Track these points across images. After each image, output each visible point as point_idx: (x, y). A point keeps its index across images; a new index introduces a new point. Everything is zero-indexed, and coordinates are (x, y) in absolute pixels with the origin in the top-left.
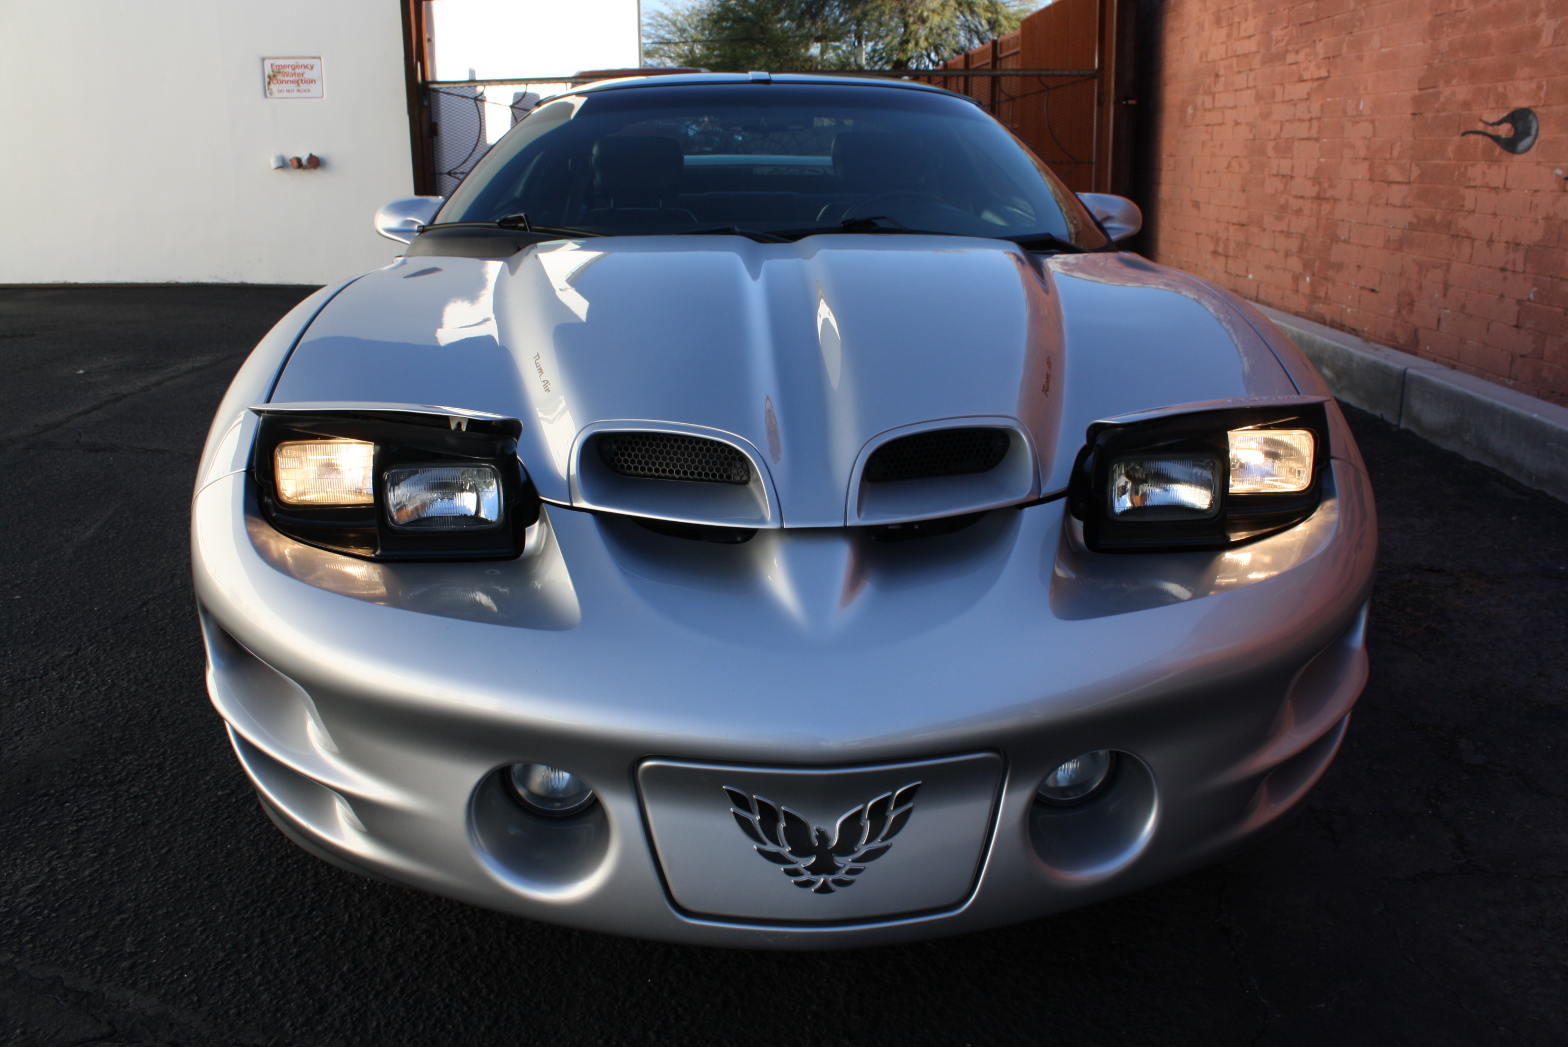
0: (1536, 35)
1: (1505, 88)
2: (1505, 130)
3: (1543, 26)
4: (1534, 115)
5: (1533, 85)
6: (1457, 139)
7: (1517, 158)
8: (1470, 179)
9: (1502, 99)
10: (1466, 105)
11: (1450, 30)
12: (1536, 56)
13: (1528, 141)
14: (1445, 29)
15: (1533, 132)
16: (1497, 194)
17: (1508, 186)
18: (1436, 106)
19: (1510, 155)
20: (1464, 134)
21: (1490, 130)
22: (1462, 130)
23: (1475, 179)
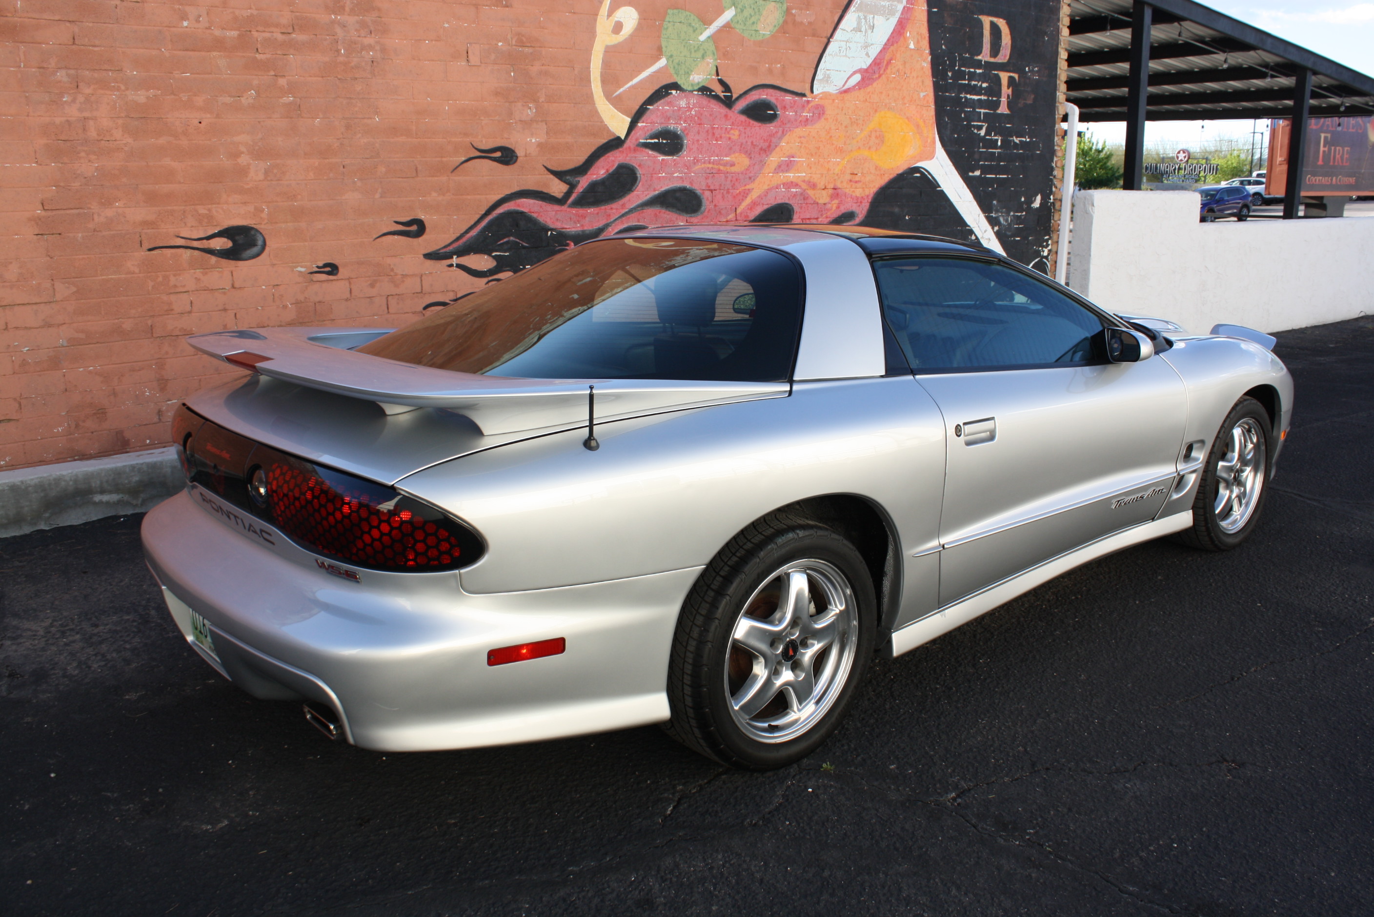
0: (242, 172)
1: (209, 210)
2: (221, 243)
3: (249, 165)
4: (257, 230)
5: (251, 208)
6: (142, 254)
7: (240, 263)
8: (175, 286)
9: (210, 218)
10: (146, 223)
11: (93, 157)
12: (246, 187)
13: (255, 250)
14: (83, 154)
15: (260, 243)
16: (225, 293)
17: (236, 285)
18: (91, 226)
19: (232, 262)
20: (150, 250)
21: (196, 244)
22: (146, 245)
23: (184, 286)
